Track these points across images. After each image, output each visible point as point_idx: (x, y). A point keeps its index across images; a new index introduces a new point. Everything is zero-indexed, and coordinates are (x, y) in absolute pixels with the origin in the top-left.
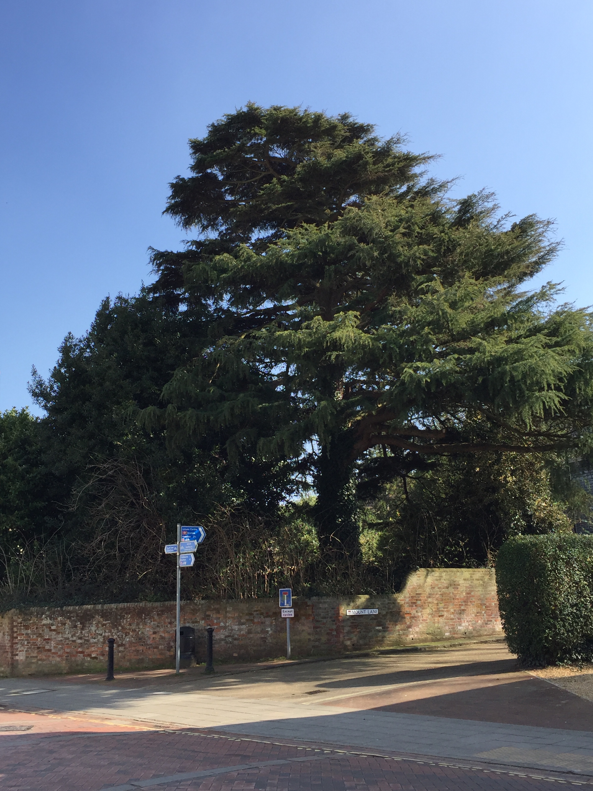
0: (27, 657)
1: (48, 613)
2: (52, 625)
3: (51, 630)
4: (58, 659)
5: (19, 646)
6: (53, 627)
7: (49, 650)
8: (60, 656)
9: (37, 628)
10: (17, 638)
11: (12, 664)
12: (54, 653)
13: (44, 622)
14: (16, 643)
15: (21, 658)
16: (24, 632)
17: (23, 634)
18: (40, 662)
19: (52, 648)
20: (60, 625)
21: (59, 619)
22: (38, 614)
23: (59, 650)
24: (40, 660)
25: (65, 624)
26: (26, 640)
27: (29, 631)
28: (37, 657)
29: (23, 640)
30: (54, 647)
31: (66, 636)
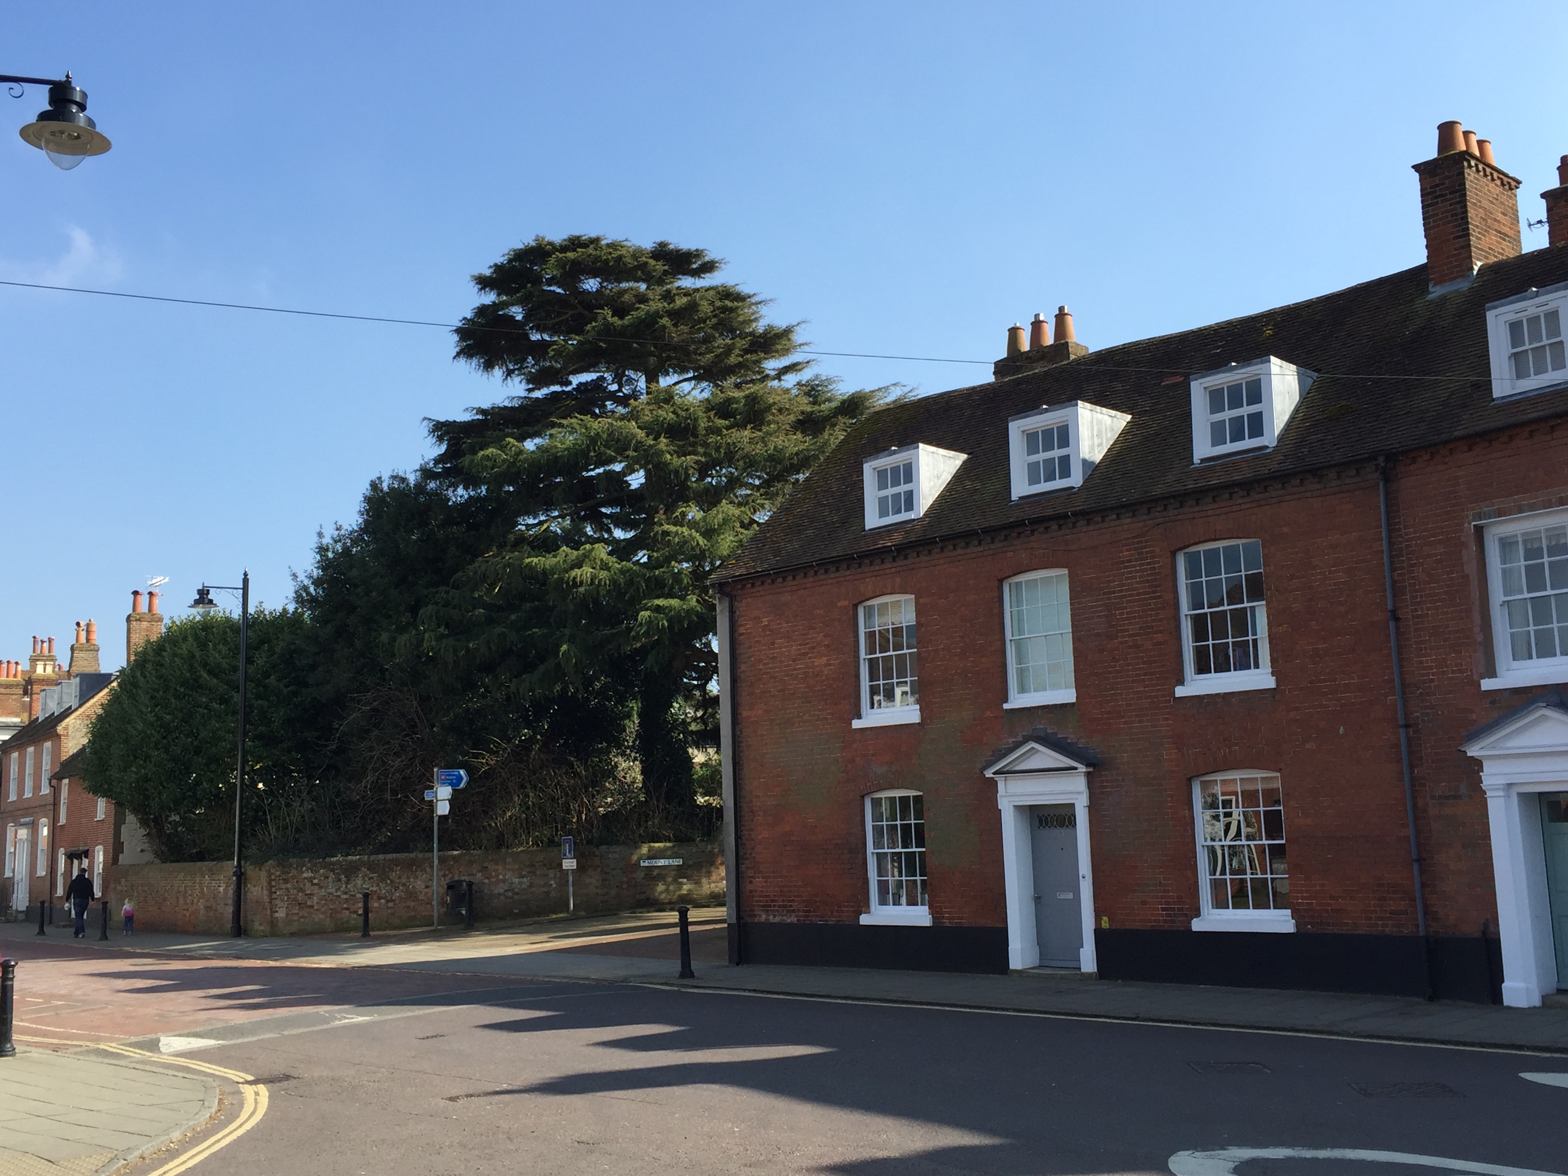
0: (287, 914)
1: (309, 865)
2: (315, 878)
3: (313, 884)
4: (321, 916)
5: (278, 902)
6: (315, 881)
7: (312, 907)
8: (323, 913)
9: (297, 882)
10: (276, 893)
11: (272, 922)
12: (317, 910)
13: (305, 875)
14: (276, 899)
16: (284, 886)
17: (282, 889)
18: (302, 920)
19: (315, 904)
20: (322, 878)
21: (322, 871)
22: (297, 867)
23: (323, 907)
24: (302, 917)
25: (327, 877)
26: (286, 895)
27: (289, 886)
28: (298, 914)
29: (282, 895)
30: (317, 903)
31: (328, 891)
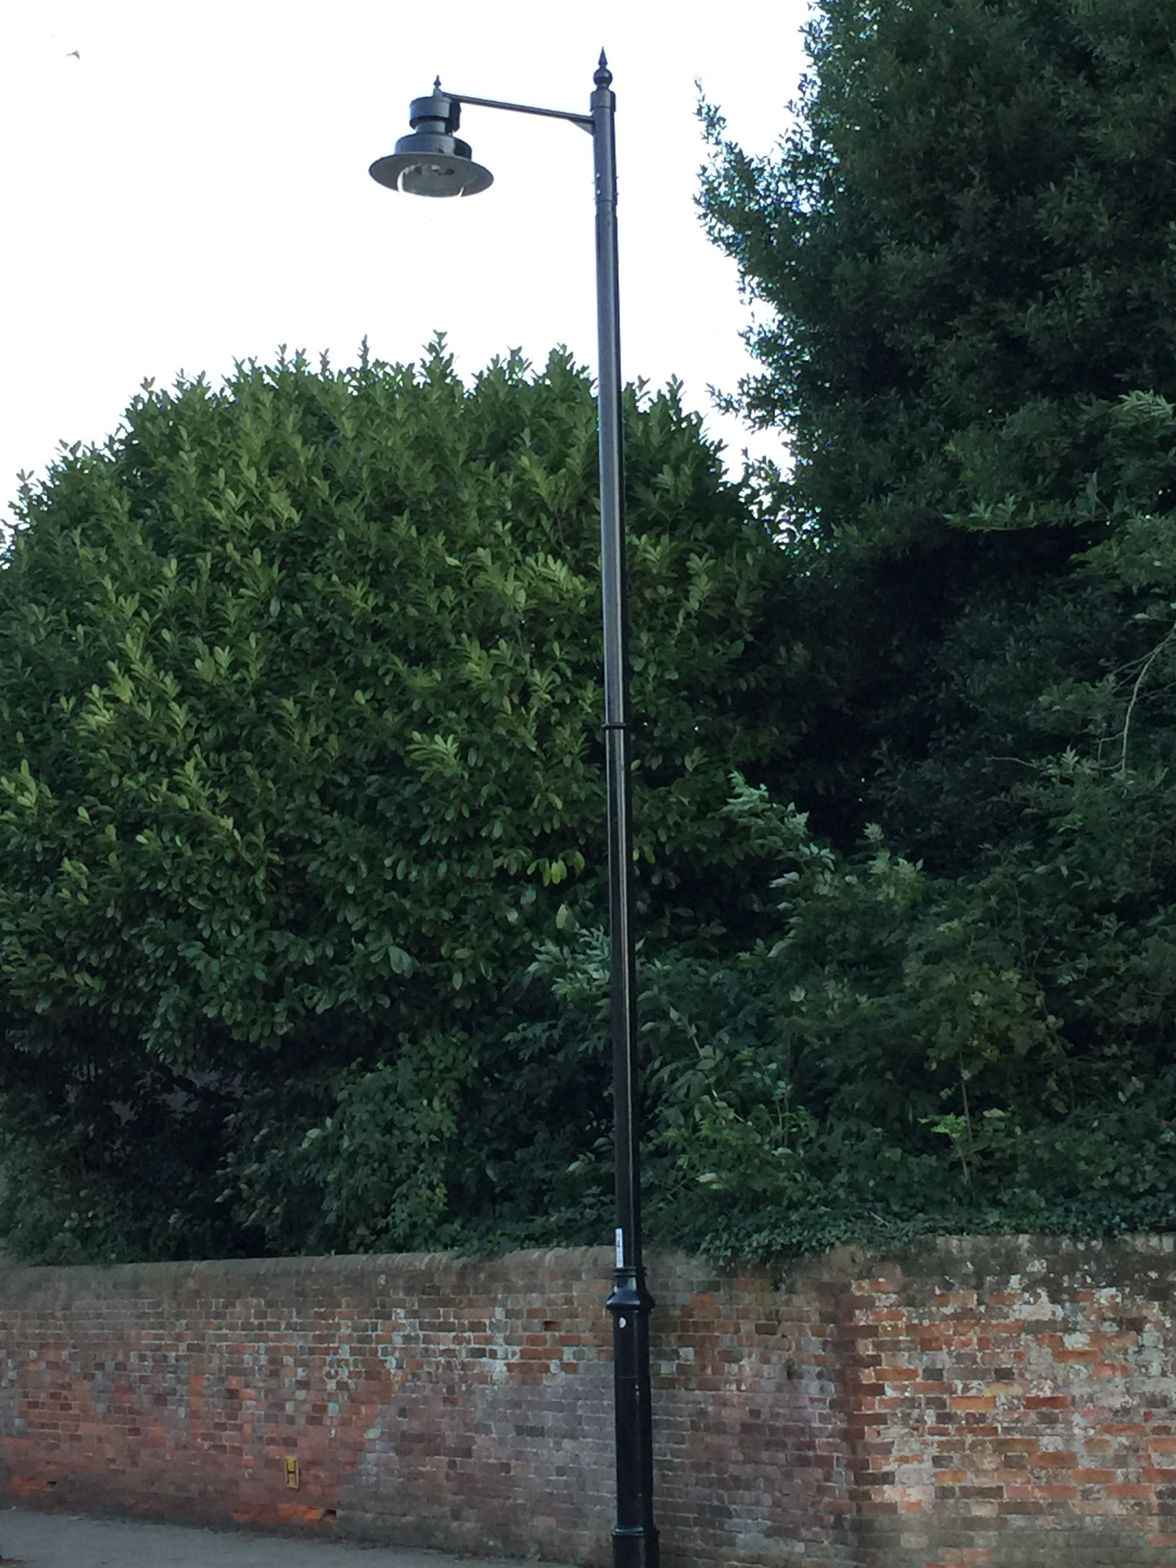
0: (944, 1493)
2: (1069, 1328)
6: (1076, 1341)
7: (1065, 1460)
8: (1124, 1491)
10: (878, 1390)
12: (1089, 1476)
13: (1022, 1311)
14: (880, 1419)
15: (914, 1494)
16: (919, 1363)
17: (911, 1374)
19: (1078, 1447)
20: (1109, 1328)
21: (1105, 1295)
22: (980, 1273)
23: (1121, 1461)
24: (1020, 1508)
25: (1136, 1325)
26: (929, 1402)
27: (944, 1359)
28: (996, 1492)
29: (912, 1402)
30: (1089, 1442)
31: (1149, 1387)
